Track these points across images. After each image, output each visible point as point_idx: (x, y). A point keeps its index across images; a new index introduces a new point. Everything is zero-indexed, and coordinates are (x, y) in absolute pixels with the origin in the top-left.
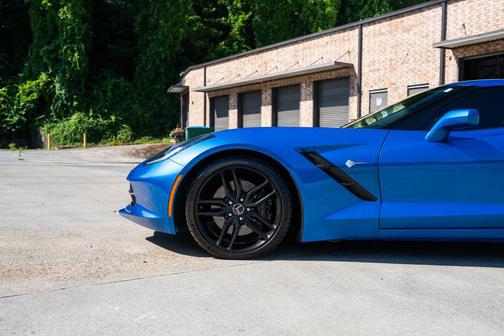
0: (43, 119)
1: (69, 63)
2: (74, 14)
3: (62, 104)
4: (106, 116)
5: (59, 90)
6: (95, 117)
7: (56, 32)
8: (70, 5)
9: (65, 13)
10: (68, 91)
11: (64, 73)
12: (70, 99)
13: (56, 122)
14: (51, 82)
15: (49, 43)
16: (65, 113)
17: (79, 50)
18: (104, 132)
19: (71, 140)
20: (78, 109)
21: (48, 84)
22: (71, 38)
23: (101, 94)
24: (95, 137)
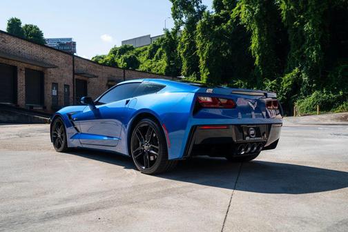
0: (297, 97)
1: (310, 59)
2: (314, 26)
3: (307, 86)
4: (335, 92)
5: (305, 78)
6: (328, 93)
7: (304, 40)
8: (310, 21)
9: (308, 27)
10: (310, 77)
11: (307, 66)
12: (311, 83)
13: (303, 98)
14: (300, 73)
15: (299, 49)
16: (309, 92)
17: (317, 49)
18: (333, 103)
19: (310, 110)
20: (316, 88)
21: (299, 74)
22: (312, 42)
24: (326, 107)
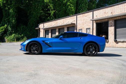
0: (6, 35)
1: (12, 22)
2: (13, 11)
3: (10, 32)
4: (21, 35)
5: (9, 28)
6: (18, 35)
7: (9, 15)
8: (12, 9)
9: (11, 11)
10: (12, 29)
11: (11, 24)
12: (12, 31)
13: (9, 36)
14: (8, 27)
15: (7, 18)
16: (11, 34)
17: (14, 19)
18: (20, 38)
19: (12, 40)
20: (14, 33)
21: (7, 27)
22: (13, 17)
23: (19, 29)
24: (18, 40)
